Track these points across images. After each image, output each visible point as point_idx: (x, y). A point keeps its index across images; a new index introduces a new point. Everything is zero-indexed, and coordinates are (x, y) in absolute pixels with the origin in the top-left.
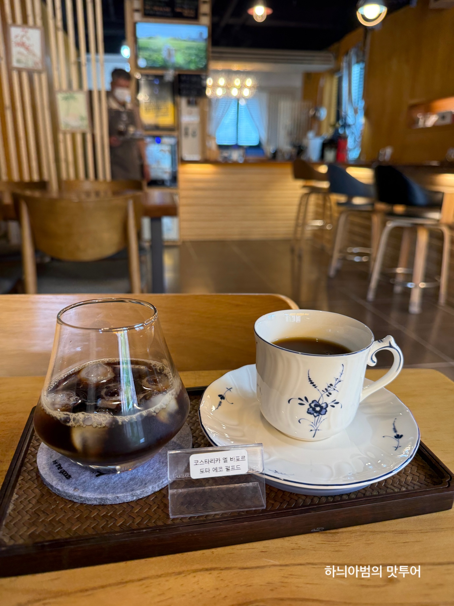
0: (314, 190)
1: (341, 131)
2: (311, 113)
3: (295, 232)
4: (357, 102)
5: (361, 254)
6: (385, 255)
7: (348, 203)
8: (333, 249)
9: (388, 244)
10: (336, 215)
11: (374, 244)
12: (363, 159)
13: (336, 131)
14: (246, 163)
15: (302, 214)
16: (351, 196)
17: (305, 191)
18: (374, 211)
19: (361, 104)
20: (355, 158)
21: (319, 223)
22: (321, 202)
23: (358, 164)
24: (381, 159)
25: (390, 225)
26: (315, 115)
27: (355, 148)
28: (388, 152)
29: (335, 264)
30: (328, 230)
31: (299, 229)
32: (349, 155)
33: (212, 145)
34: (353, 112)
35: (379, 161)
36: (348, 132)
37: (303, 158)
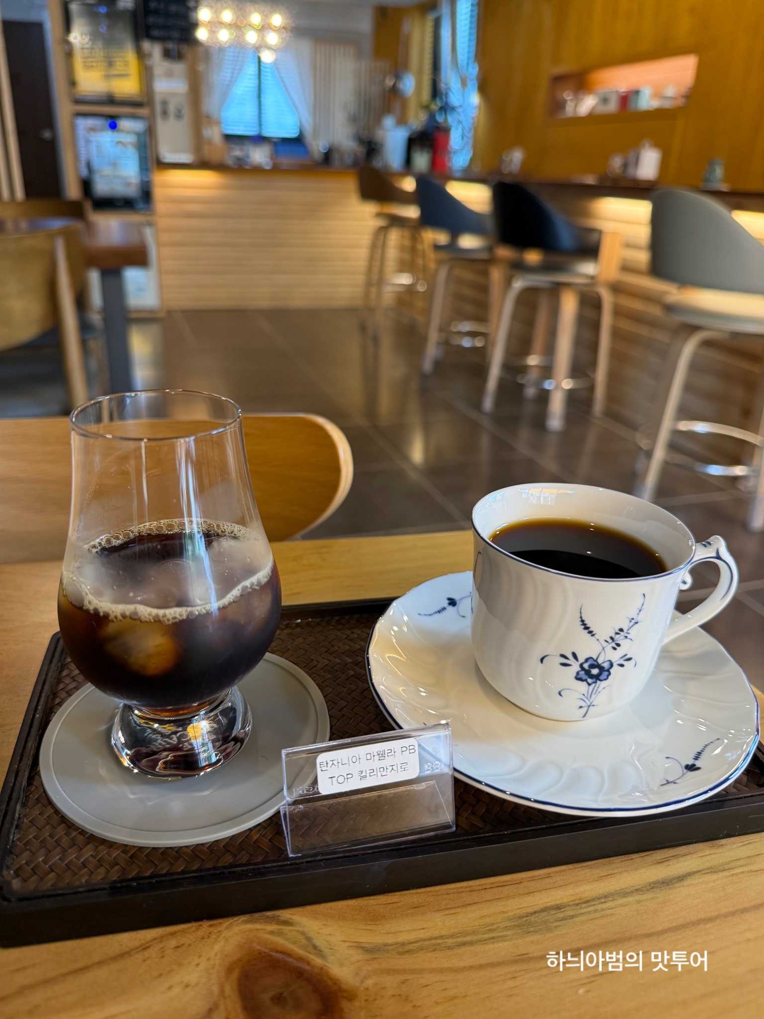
0: (396, 221)
1: (440, 119)
2: (389, 82)
3: (367, 295)
4: (465, 67)
5: (473, 334)
6: (510, 336)
7: (452, 247)
8: (428, 324)
9: (515, 317)
10: (432, 266)
11: (493, 316)
12: (477, 169)
13: (432, 117)
14: (276, 170)
15: (377, 264)
16: (455, 232)
17: (381, 223)
18: (491, 261)
19: (473, 70)
20: (463, 167)
21: (405, 279)
22: (407, 242)
23: (468, 177)
24: (505, 170)
25: (518, 284)
26: (394, 86)
27: (462, 149)
28: (516, 158)
29: (432, 351)
30: (420, 292)
31: (374, 290)
32: (454, 161)
33: (213, 134)
34: (459, 85)
35: (500, 173)
36: (451, 120)
37: (377, 164)
